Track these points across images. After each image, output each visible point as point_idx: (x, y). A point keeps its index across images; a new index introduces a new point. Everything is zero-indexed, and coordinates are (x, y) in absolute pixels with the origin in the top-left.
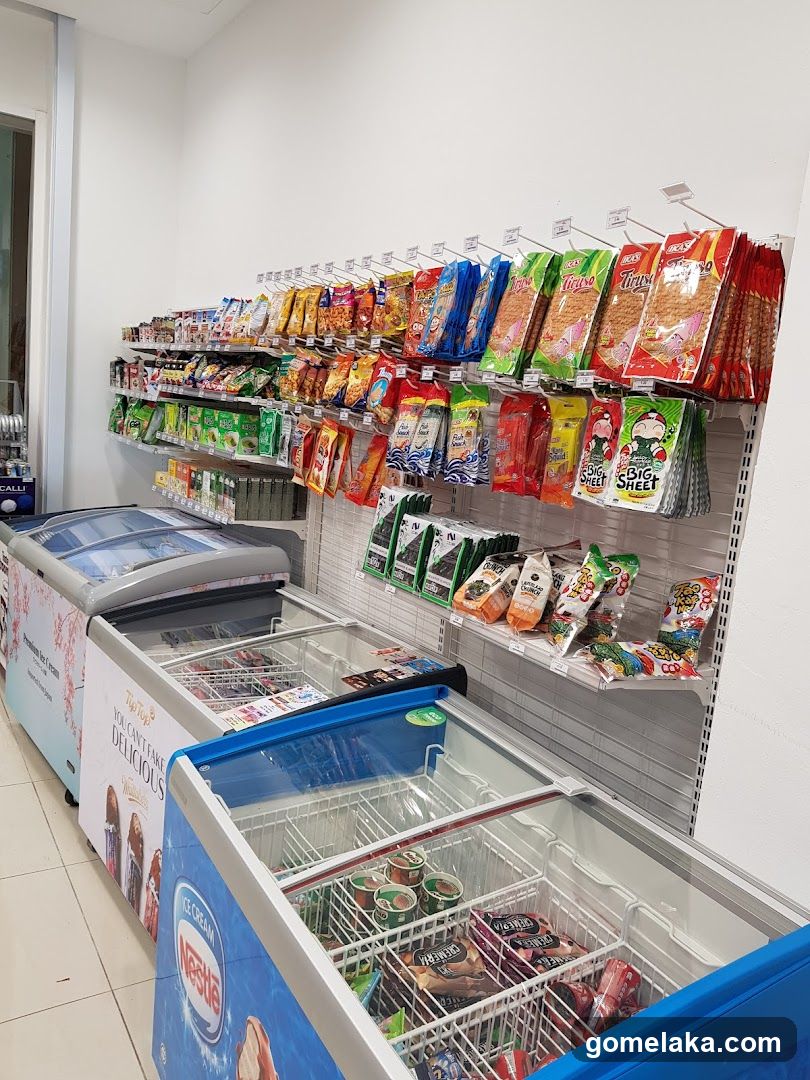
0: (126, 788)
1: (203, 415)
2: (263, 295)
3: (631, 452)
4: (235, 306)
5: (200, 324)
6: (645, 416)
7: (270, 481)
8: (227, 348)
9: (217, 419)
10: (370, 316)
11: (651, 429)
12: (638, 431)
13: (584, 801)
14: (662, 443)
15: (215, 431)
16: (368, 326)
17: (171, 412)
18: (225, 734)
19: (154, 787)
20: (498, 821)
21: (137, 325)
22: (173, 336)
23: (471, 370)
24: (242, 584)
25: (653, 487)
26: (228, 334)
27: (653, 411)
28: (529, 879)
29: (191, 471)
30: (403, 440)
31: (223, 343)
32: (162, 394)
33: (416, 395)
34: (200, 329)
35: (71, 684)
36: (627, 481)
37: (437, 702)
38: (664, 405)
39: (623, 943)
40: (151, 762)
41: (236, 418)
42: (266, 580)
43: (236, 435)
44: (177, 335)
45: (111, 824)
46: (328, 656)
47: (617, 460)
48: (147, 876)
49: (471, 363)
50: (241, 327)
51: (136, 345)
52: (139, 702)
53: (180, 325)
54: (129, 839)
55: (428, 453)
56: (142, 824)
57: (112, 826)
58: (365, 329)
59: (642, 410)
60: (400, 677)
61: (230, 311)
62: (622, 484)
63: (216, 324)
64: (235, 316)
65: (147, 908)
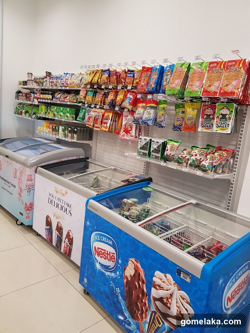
0: (54, 215)
1: (57, 109)
2: (81, 73)
3: (220, 118)
4: (68, 75)
5: (55, 81)
6: (223, 108)
7: (80, 128)
8: (68, 88)
9: (62, 110)
10: (125, 80)
11: (225, 111)
12: (221, 112)
13: (197, 205)
14: (229, 115)
15: (62, 114)
16: (124, 83)
17: (43, 107)
18: (96, 195)
19: (67, 213)
20: (171, 214)
21: (26, 80)
22: (43, 84)
23: (154, 96)
24: (72, 159)
25: (228, 127)
26: (67, 84)
27: (225, 107)
28: (181, 226)
29: (53, 126)
30: (139, 116)
31: (65, 86)
32: (39, 102)
33: (143, 103)
34: (55, 82)
35: (21, 189)
36: (219, 126)
37: (148, 185)
38: (229, 105)
39: (212, 237)
40: (66, 206)
41: (68, 109)
42: (78, 158)
43: (68, 115)
44: (44, 84)
45: (48, 226)
46: (106, 178)
47: (215, 120)
48: (65, 238)
49: (154, 94)
50: (73, 82)
51: (25, 87)
52: (60, 190)
53: (46, 81)
54: (56, 229)
55: (151, 120)
56: (62, 224)
57: (48, 227)
58: (124, 84)
59: (222, 107)
60: (136, 181)
61: (67, 77)
62: (218, 126)
63: (62, 81)
64: (69, 79)
65: (65, 247)
